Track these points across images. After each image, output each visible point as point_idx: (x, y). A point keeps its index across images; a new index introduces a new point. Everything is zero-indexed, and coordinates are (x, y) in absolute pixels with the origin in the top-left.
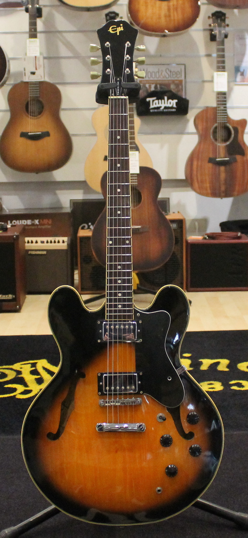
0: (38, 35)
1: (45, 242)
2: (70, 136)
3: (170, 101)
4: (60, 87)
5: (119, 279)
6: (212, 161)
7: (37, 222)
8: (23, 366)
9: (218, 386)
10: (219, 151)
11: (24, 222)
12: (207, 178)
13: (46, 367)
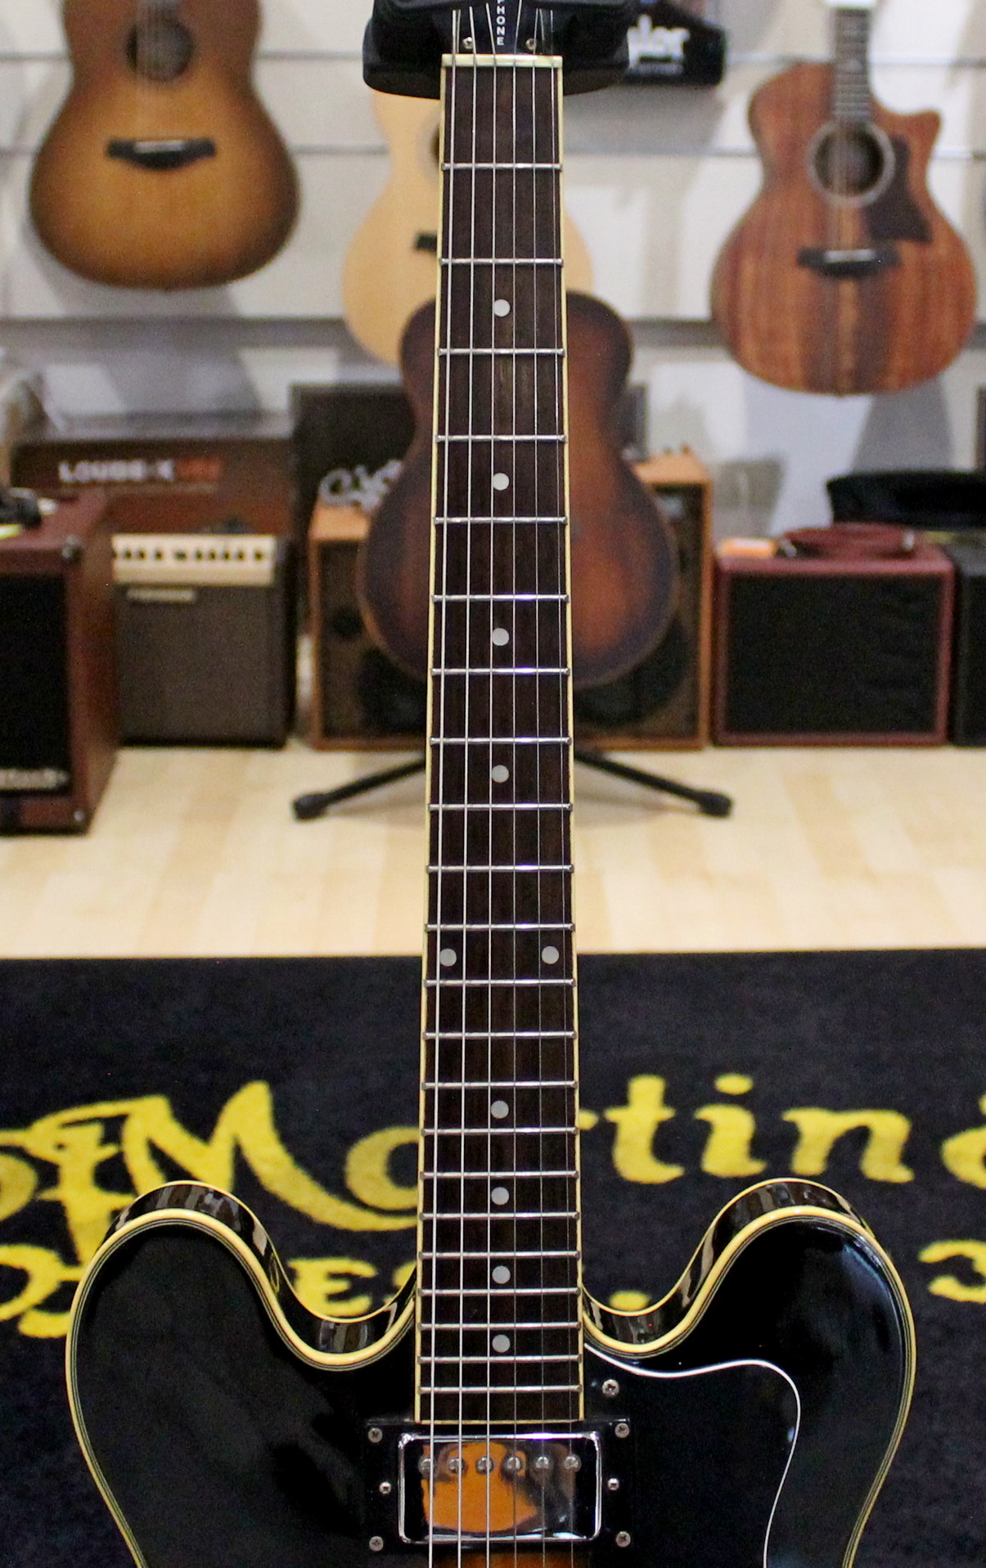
1: (192, 554)
3: (661, 32)
5: (497, 1183)
6: (810, 259)
7: (165, 469)
8: (68, 1135)
10: (838, 222)
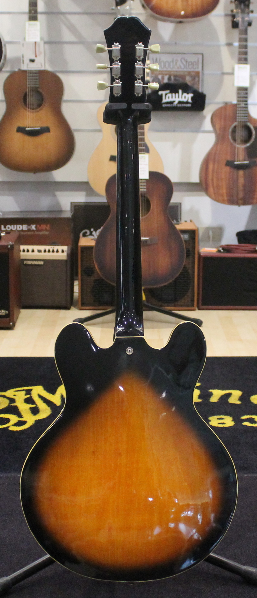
0: (39, 16)
1: (43, 251)
2: (73, 131)
3: (185, 94)
4: (62, 76)
6: (230, 164)
7: (33, 227)
8: (16, 393)
9: (228, 422)
10: (238, 152)
11: (19, 227)
12: (224, 184)
13: (42, 394)
